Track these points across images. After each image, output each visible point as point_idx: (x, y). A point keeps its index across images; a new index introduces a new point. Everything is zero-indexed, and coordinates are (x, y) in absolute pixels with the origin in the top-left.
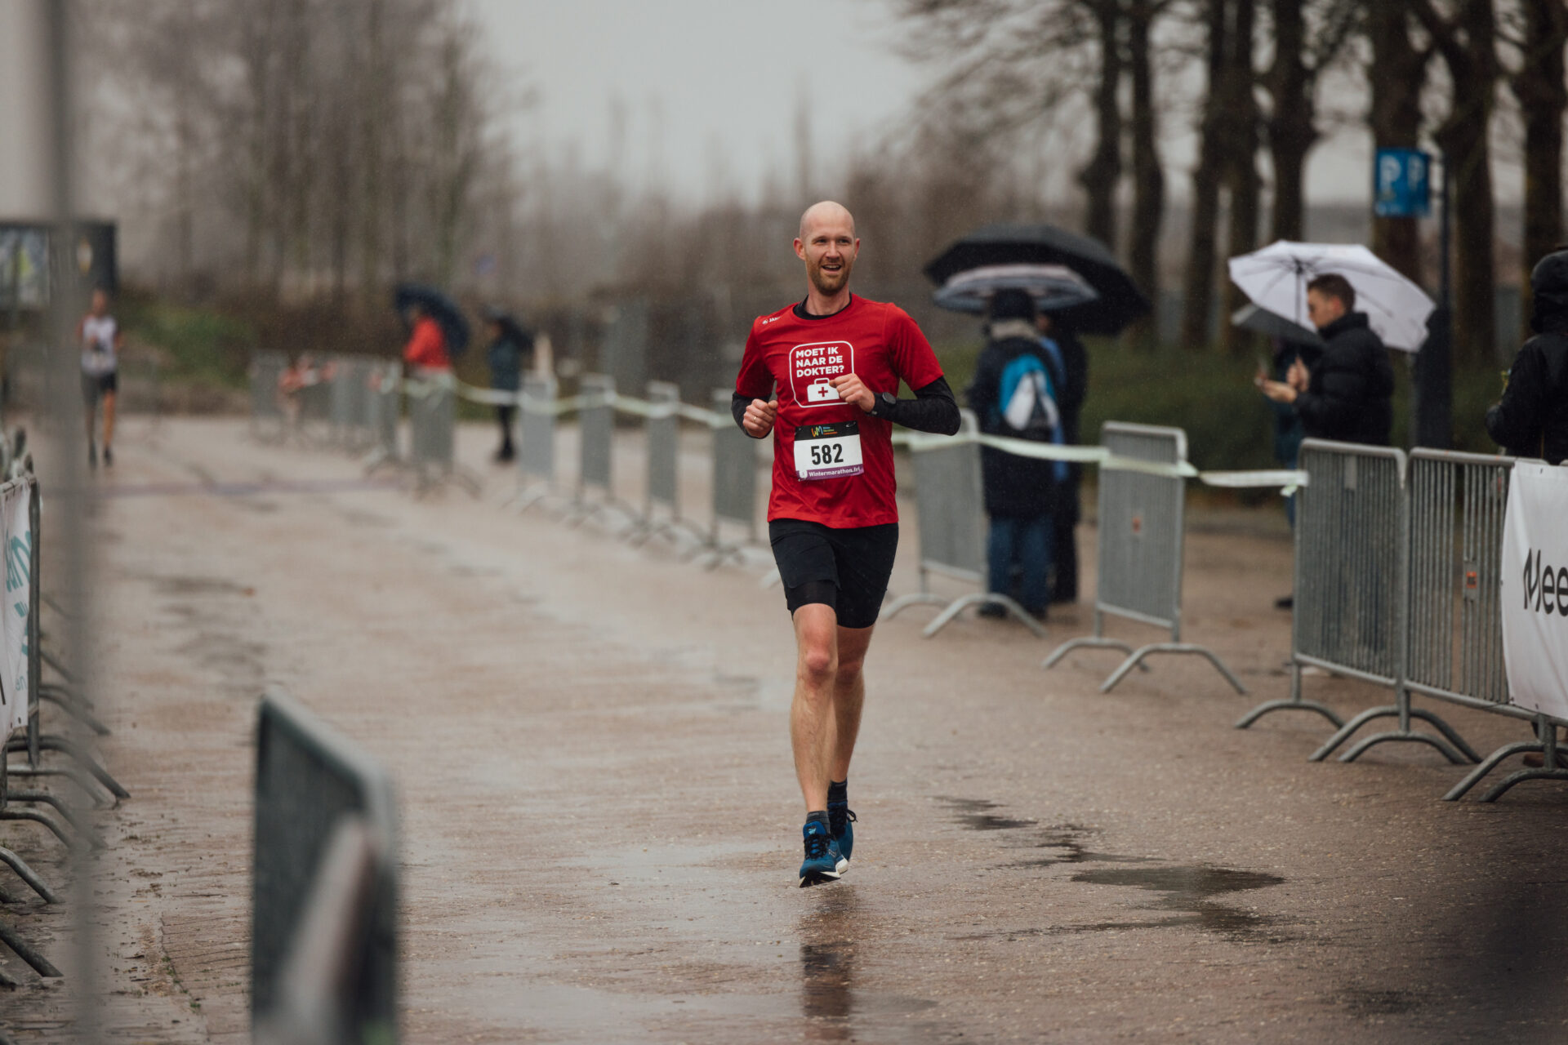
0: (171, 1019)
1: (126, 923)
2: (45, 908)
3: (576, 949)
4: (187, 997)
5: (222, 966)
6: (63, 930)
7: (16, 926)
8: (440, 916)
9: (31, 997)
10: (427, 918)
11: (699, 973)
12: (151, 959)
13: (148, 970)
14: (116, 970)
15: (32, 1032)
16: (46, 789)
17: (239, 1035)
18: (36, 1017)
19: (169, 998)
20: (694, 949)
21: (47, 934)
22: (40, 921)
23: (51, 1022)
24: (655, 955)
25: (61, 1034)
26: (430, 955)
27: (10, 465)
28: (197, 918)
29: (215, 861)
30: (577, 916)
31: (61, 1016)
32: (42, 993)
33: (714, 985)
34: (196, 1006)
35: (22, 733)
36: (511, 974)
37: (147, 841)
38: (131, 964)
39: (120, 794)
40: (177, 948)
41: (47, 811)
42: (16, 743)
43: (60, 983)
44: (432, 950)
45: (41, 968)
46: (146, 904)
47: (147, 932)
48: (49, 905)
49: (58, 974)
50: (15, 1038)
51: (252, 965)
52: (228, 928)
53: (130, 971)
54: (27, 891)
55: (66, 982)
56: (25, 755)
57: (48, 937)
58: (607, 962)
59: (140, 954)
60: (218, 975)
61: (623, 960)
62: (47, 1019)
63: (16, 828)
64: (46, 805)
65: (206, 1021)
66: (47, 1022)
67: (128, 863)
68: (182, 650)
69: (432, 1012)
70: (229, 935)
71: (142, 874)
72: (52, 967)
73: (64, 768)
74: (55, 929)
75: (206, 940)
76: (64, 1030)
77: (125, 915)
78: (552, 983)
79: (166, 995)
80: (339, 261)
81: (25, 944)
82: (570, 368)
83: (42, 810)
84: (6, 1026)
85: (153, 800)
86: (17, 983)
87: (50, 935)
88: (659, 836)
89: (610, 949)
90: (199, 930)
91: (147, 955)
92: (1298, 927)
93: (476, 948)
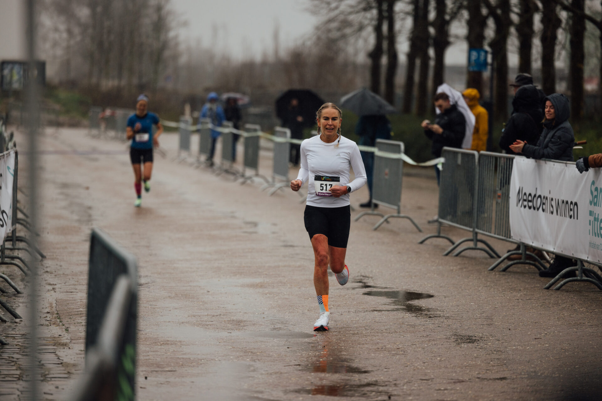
0: (58, 335)
1: (44, 301)
2: (17, 295)
3: (195, 314)
4: (64, 327)
5: (76, 317)
6: (23, 303)
7: (7, 301)
8: (150, 301)
9: (11, 326)
10: (145, 302)
11: (236, 323)
12: (52, 314)
13: (51, 317)
14: (40, 317)
15: (11, 337)
16: (18, 254)
17: (81, 340)
18: (13, 332)
19: (58, 327)
20: (235, 315)
21: (17, 304)
22: (15, 299)
23: (18, 334)
24: (222, 316)
25: (21, 339)
26: (146, 314)
27: (8, 144)
28: (68, 300)
29: (74, 280)
30: (195, 302)
31: (22, 332)
32: (15, 324)
33: (241, 327)
34: (67, 330)
35: (10, 235)
36: (173, 322)
37: (51, 273)
38: (45, 315)
39: (43, 257)
40: (61, 310)
41: (18, 262)
42: (9, 238)
43: (21, 321)
44: (147, 313)
45: (16, 316)
46: (51, 295)
47: (51, 304)
48: (18, 294)
49: (21, 318)
50: (6, 340)
51: (86, 316)
52: (78, 303)
53: (45, 318)
54: (11, 289)
55: (23, 321)
56: (11, 243)
57: (17, 305)
58: (205, 318)
59: (49, 312)
60: (74, 320)
61: (211, 318)
62: (17, 333)
63: (7, 268)
64: (18, 260)
65: (70, 335)
66: (17, 334)
67: (45, 281)
68: (64, 208)
69: (146, 334)
70: (79, 306)
71: (50, 284)
72: (19, 315)
73: (24, 247)
74: (21, 303)
75: (71, 307)
76: (22, 337)
77: (44, 298)
78: (187, 325)
79: (57, 326)
80: (120, 76)
81: (10, 308)
82: (196, 114)
83: (17, 261)
84: (3, 335)
85: (53, 259)
86: (7, 320)
87: (18, 304)
88: (224, 276)
89: (206, 314)
90: (68, 304)
91: (51, 312)
92: (438, 312)
93: (161, 312)
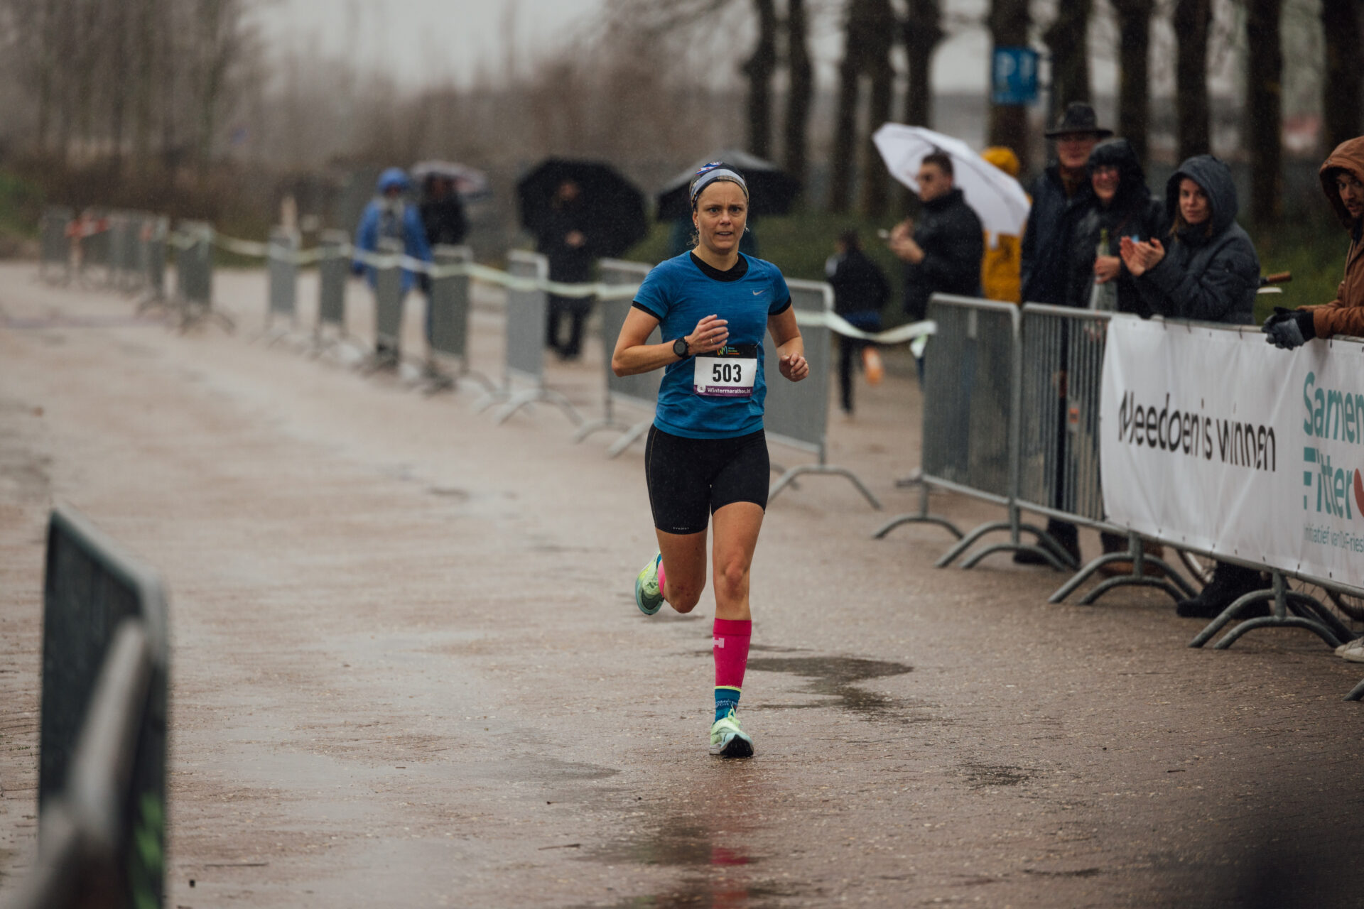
3: (314, 721)
5: (14, 732)
8: (199, 691)
10: (189, 693)
11: (418, 743)
20: (414, 723)
24: (381, 727)
26: (190, 725)
29: (9, 642)
30: (314, 693)
33: (430, 753)
36: (259, 742)
44: (192, 720)
51: (40, 732)
52: (19, 699)
58: (340, 733)
60: (10, 740)
61: (353, 731)
69: (191, 774)
70: (21, 705)
78: (293, 750)
80: (117, 131)
82: (311, 223)
88: (384, 625)
89: (342, 721)
92: (925, 710)
93: (229, 719)
